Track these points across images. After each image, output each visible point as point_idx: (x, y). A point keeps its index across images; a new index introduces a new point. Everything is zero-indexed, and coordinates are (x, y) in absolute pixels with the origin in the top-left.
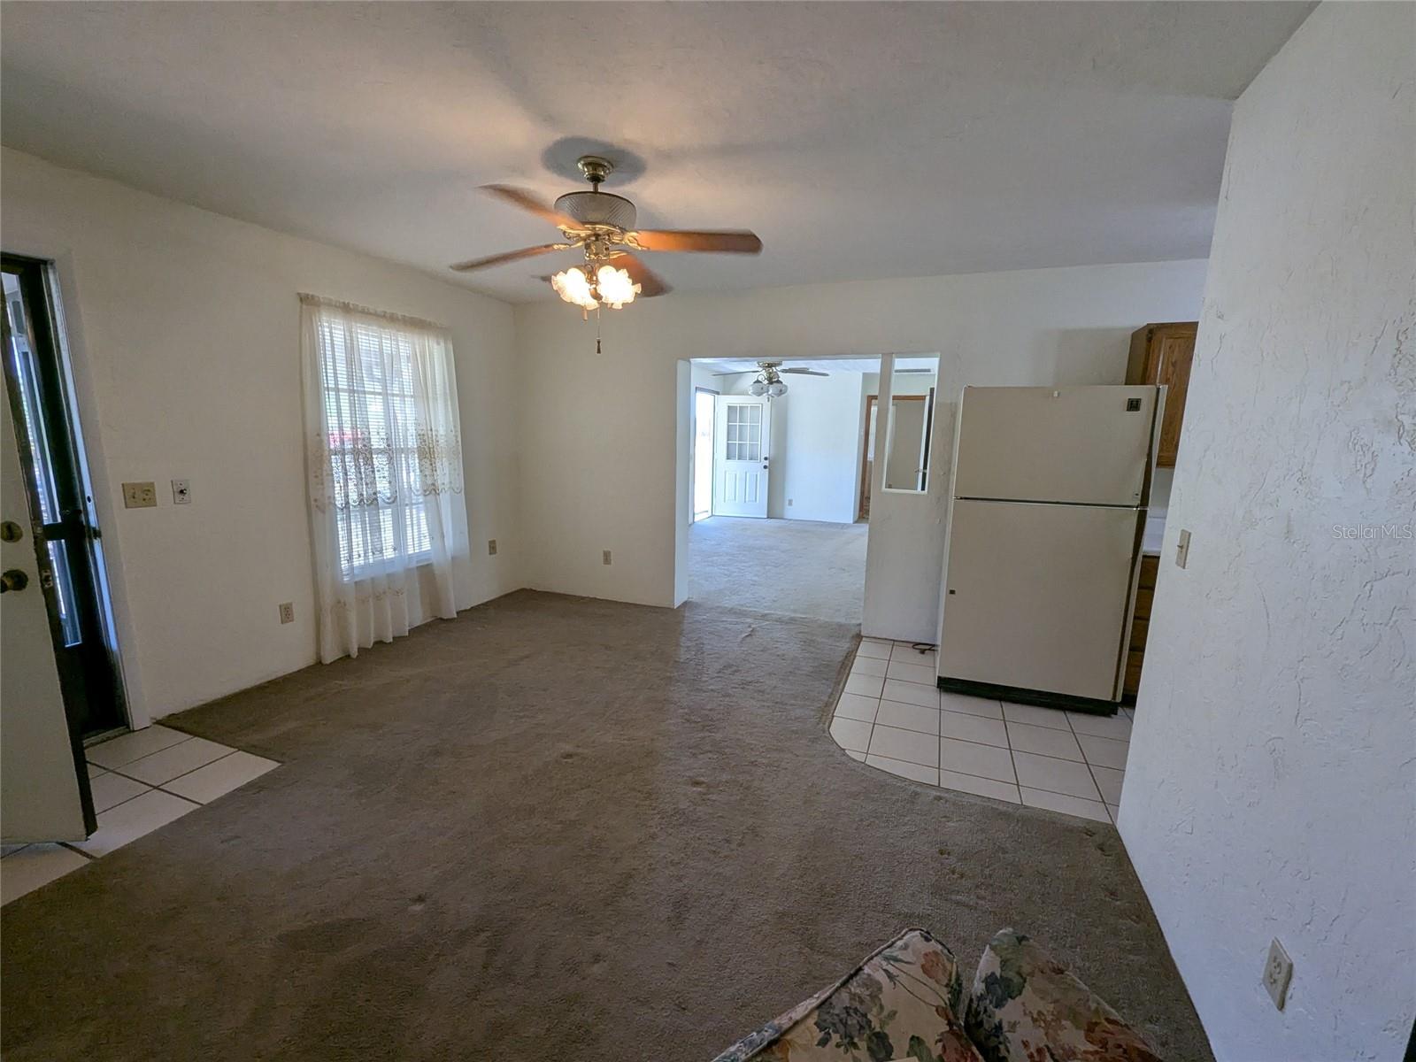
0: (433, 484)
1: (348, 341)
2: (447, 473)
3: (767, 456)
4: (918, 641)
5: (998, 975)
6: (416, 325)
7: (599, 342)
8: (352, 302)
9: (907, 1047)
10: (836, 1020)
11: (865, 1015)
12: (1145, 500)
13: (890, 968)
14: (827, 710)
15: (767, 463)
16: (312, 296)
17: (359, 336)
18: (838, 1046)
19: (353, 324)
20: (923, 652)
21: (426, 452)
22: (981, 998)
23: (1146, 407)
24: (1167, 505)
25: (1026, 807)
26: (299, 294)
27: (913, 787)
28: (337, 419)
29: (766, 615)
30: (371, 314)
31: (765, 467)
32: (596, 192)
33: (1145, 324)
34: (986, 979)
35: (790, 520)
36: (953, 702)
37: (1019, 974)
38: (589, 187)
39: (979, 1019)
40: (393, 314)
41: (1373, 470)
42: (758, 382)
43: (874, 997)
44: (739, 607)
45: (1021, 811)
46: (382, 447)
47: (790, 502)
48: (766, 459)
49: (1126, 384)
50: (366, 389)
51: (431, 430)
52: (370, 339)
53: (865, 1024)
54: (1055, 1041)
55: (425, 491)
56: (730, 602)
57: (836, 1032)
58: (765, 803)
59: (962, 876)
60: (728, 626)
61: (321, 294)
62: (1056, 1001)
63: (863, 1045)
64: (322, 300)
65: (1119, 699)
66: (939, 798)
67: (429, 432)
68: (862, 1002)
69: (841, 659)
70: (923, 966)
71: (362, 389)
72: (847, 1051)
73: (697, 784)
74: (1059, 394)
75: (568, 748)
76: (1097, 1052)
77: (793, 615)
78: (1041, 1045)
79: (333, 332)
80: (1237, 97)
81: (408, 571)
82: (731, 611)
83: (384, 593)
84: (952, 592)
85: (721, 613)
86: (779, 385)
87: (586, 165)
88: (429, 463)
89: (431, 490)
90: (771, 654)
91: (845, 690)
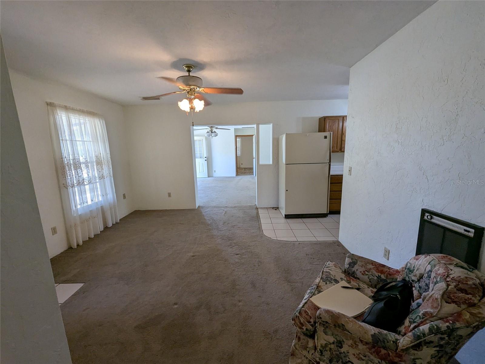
0: (102, 175)
1: (68, 120)
2: (107, 170)
3: (206, 156)
4: (273, 207)
5: (351, 262)
6: (91, 114)
7: (193, 123)
8: (68, 105)
9: (341, 280)
10: (326, 280)
11: (330, 277)
12: (330, 161)
13: (329, 269)
14: (260, 228)
15: (206, 159)
16: (53, 103)
17: (72, 119)
18: (329, 283)
19: (69, 114)
20: (276, 209)
21: (99, 163)
22: (349, 268)
23: (328, 137)
24: (343, 162)
25: (319, 241)
26: (46, 102)
27: (292, 243)
28: (67, 151)
29: (227, 206)
30: (75, 110)
31: (206, 160)
32: (189, 76)
33: (323, 116)
34: (349, 263)
35: (216, 177)
36: (289, 221)
37: (356, 260)
38: (187, 74)
39: (349, 272)
40: (83, 110)
41: (394, 150)
42: (208, 132)
43: (330, 274)
44: (217, 205)
45: (318, 242)
46: (84, 161)
47: (215, 171)
48: (205, 157)
49: (319, 132)
50: (76, 140)
51: (100, 154)
52: (75, 119)
53: (331, 279)
54: (366, 268)
55: (100, 177)
56: (214, 204)
57: (327, 281)
58: (258, 255)
59: (314, 259)
60: (218, 211)
61: (56, 102)
62: (364, 262)
63: (333, 282)
64: (56, 105)
65: (328, 212)
66: (300, 244)
67: (100, 155)
68: (328, 275)
69: (256, 215)
70: (334, 267)
71: (75, 139)
72: (331, 284)
73: (237, 254)
74: (309, 135)
75: (192, 254)
76: (375, 267)
77: (235, 205)
78: (364, 270)
79: (62, 117)
80: (351, 67)
81: (97, 209)
82: (215, 207)
83: (90, 218)
84: (287, 190)
85: (212, 208)
86: (215, 133)
87: (186, 67)
88: (100, 167)
89: (102, 177)
90: (235, 217)
91: (262, 223)
